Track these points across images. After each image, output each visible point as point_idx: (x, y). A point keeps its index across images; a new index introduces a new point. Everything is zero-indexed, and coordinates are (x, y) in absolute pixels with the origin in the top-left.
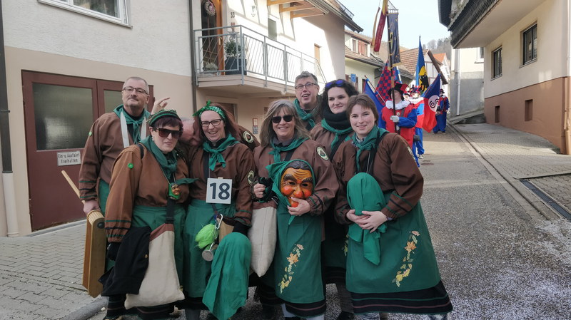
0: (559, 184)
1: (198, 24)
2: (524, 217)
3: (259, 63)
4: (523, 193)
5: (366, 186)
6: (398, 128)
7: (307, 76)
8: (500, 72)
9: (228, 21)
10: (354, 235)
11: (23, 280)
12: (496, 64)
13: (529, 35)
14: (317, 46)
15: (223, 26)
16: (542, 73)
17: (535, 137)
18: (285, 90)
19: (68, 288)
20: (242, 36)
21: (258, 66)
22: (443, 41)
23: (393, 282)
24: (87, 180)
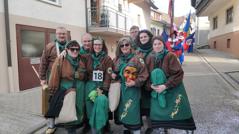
1: (89, 5)
2: (226, 89)
5: (159, 73)
6: (173, 50)
7: (135, 28)
8: (217, 27)
9: (102, 4)
10: (154, 96)
11: (15, 111)
12: (215, 23)
13: (230, 11)
14: (139, 15)
15: (100, 6)
16: (235, 27)
17: (231, 55)
18: (125, 34)
19: (34, 115)
20: (108, 11)
21: (114, 23)
22: (192, 14)
23: (170, 116)
24: (42, 71)
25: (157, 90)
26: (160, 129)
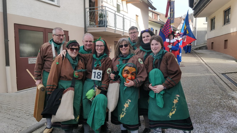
1: (87, 5)
2: (223, 90)
3: (112, 23)
4: (223, 80)
5: (157, 73)
6: (171, 51)
7: (134, 29)
8: (214, 28)
9: (100, 4)
10: (152, 96)
11: (13, 111)
12: (212, 24)
13: (227, 12)
14: (137, 16)
15: (98, 6)
16: (232, 28)
17: (228, 56)
18: (123, 34)
19: (31, 115)
20: (106, 11)
21: (112, 24)
22: (190, 15)
23: (168, 116)
24: (38, 71)
25: (155, 90)
26: (157, 129)
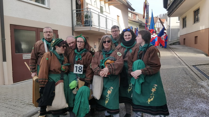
0: (207, 67)
1: (74, 8)
2: (194, 80)
3: (97, 23)
4: (194, 71)
8: (186, 26)
9: (85, 7)
11: (10, 101)
12: (184, 23)
13: (197, 12)
14: (118, 16)
16: (201, 26)
17: (198, 50)
18: (106, 32)
19: (26, 104)
20: (91, 12)
23: (147, 102)
24: (32, 65)
26: (138, 113)
